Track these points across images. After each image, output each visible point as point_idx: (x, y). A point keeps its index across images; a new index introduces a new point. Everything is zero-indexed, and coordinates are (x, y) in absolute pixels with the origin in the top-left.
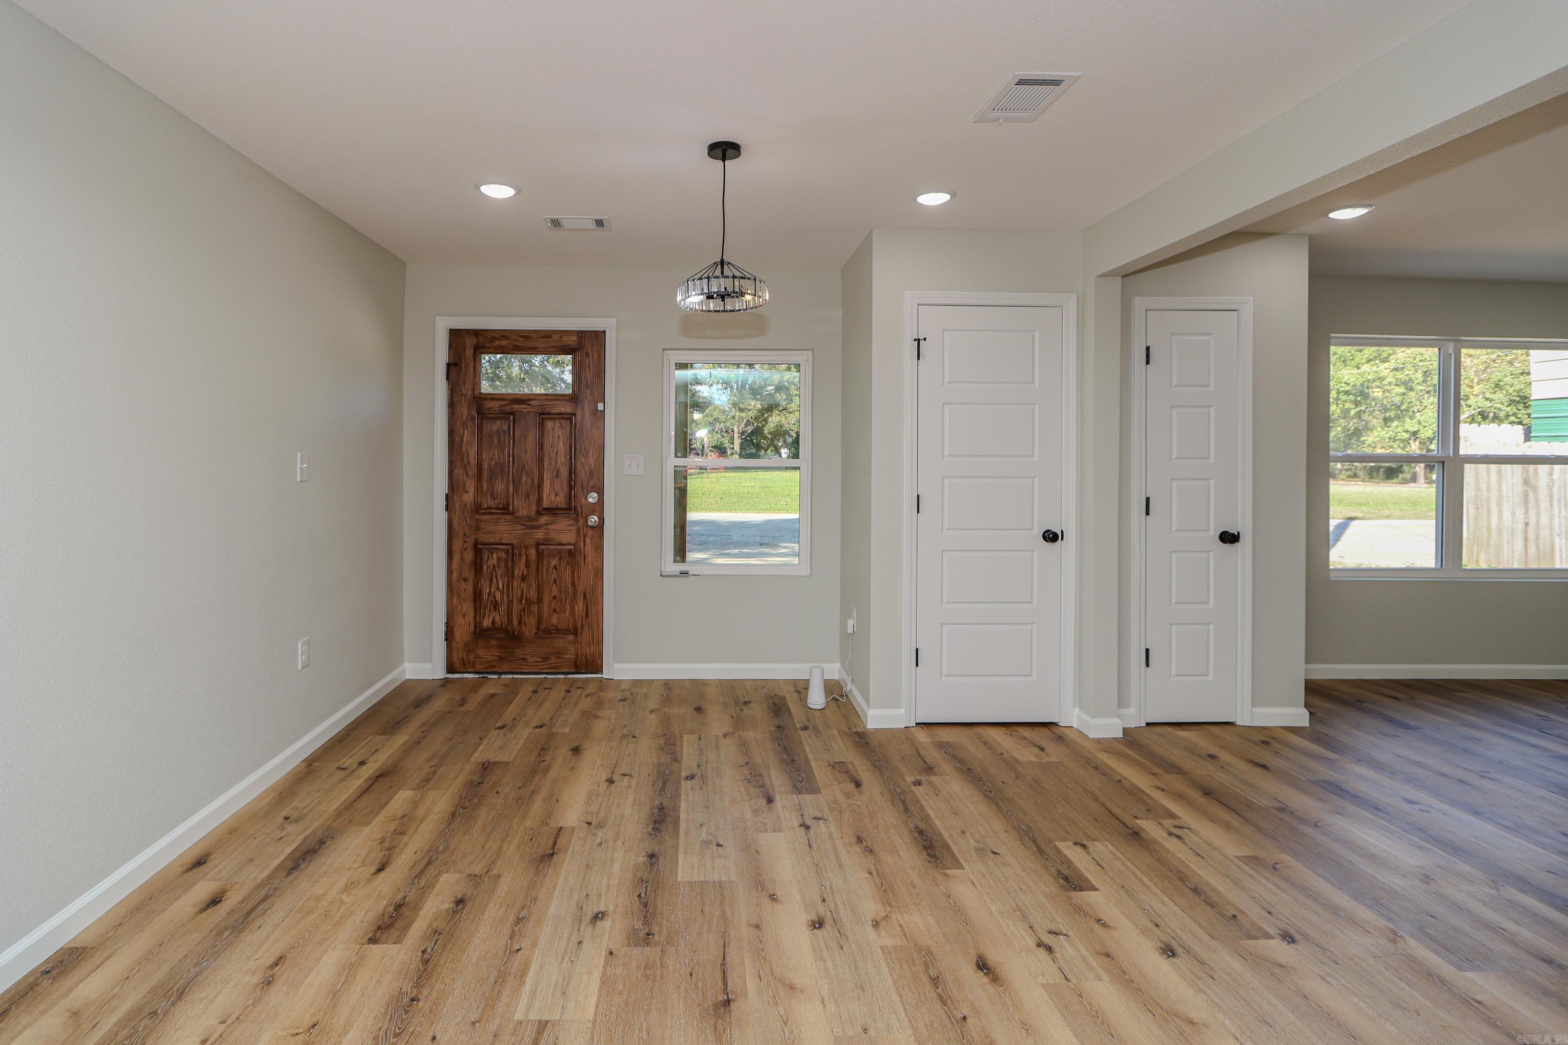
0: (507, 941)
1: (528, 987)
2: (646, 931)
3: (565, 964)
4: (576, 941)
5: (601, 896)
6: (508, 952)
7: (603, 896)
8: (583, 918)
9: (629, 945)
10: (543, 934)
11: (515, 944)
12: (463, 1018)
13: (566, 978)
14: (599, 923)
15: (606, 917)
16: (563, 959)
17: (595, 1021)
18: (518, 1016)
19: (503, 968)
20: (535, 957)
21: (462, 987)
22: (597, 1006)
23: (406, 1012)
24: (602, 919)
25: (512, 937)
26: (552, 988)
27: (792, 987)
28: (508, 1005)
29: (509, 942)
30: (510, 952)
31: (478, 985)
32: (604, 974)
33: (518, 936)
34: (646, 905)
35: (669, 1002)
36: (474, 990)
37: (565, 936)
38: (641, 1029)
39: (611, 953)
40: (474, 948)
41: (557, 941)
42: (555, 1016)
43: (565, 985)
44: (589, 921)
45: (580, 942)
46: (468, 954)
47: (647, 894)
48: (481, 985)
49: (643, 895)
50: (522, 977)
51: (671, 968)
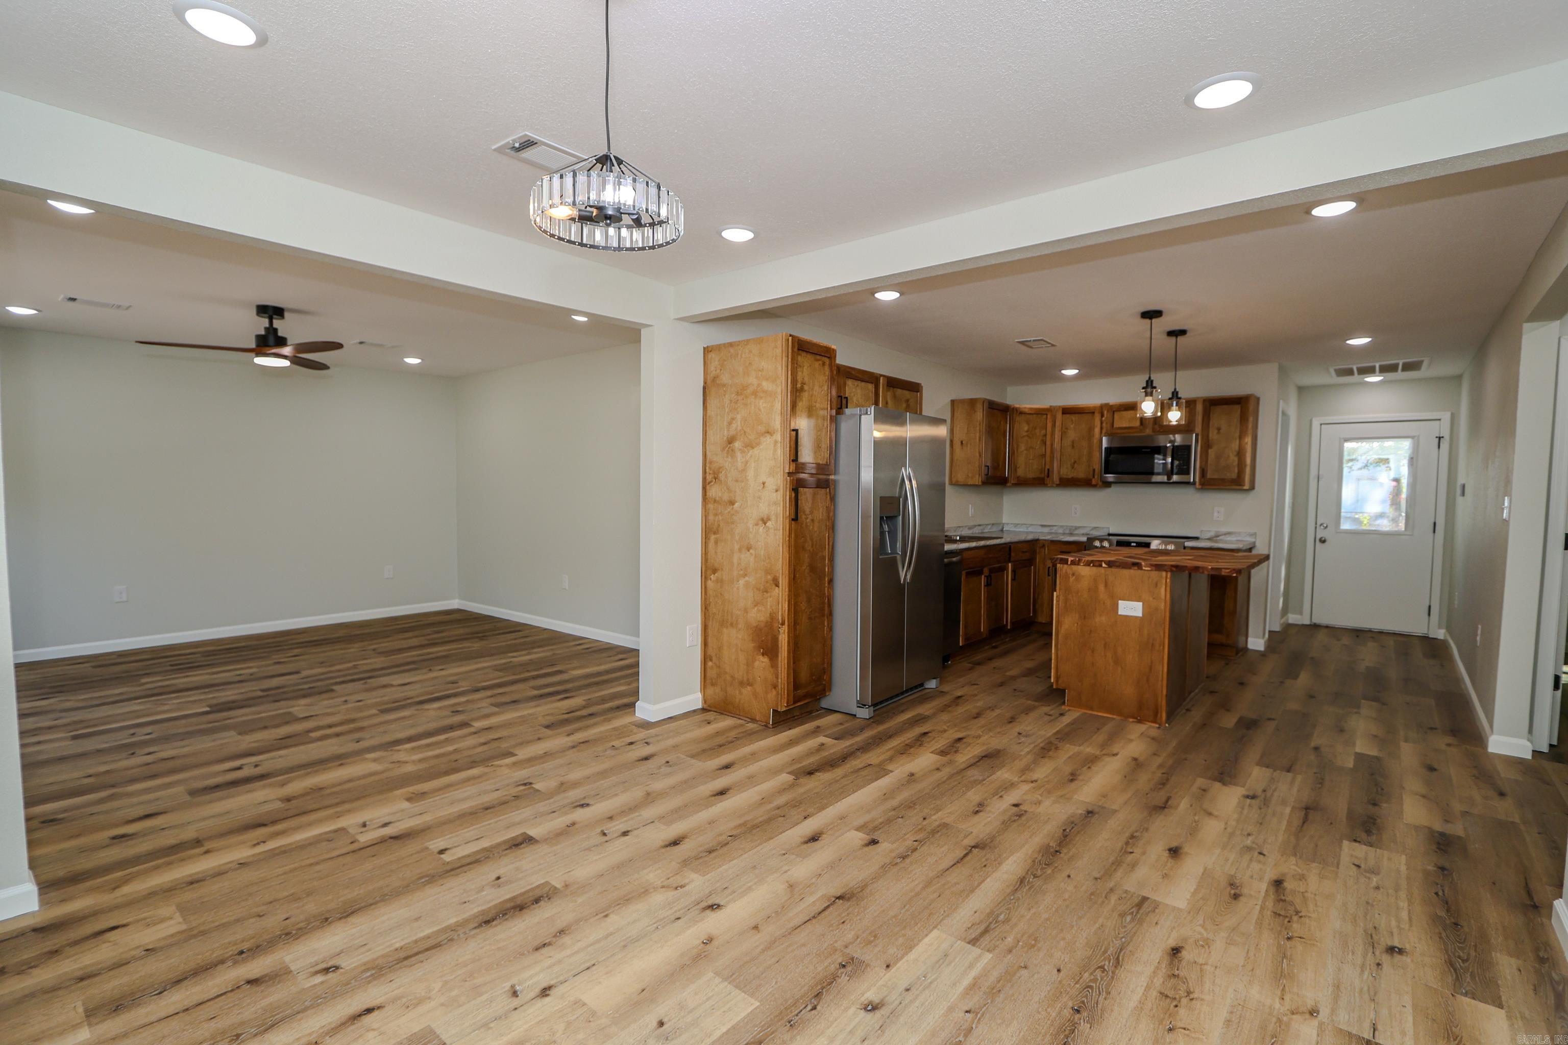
0: (976, 1027)
1: (973, 973)
2: (842, 970)
3: (933, 977)
4: (910, 993)
5: (850, 1032)
6: (979, 1016)
7: (848, 1030)
8: (888, 1015)
9: (868, 965)
10: (937, 1016)
11: (969, 1020)
12: (1033, 975)
13: (938, 965)
14: (876, 1000)
15: (866, 1002)
16: (931, 983)
17: (935, 928)
18: (989, 956)
19: (989, 1001)
20: (956, 996)
21: (1031, 1000)
22: (927, 935)
23: (1083, 1002)
24: (870, 1003)
25: (970, 1030)
26: (953, 964)
27: (791, 886)
28: (994, 967)
29: (974, 1026)
30: (977, 1015)
31: (1016, 996)
32: (906, 954)
33: (964, 1027)
34: (818, 995)
35: (875, 914)
36: (1020, 994)
37: (917, 1003)
38: (907, 910)
39: (888, 966)
40: (1012, 1036)
41: (927, 1003)
42: (960, 944)
43: (941, 961)
44: (884, 1008)
45: (907, 990)
46: (1020, 1032)
47: (804, 1006)
48: (1013, 995)
49: (809, 1008)
50: (974, 985)
51: (853, 933)
